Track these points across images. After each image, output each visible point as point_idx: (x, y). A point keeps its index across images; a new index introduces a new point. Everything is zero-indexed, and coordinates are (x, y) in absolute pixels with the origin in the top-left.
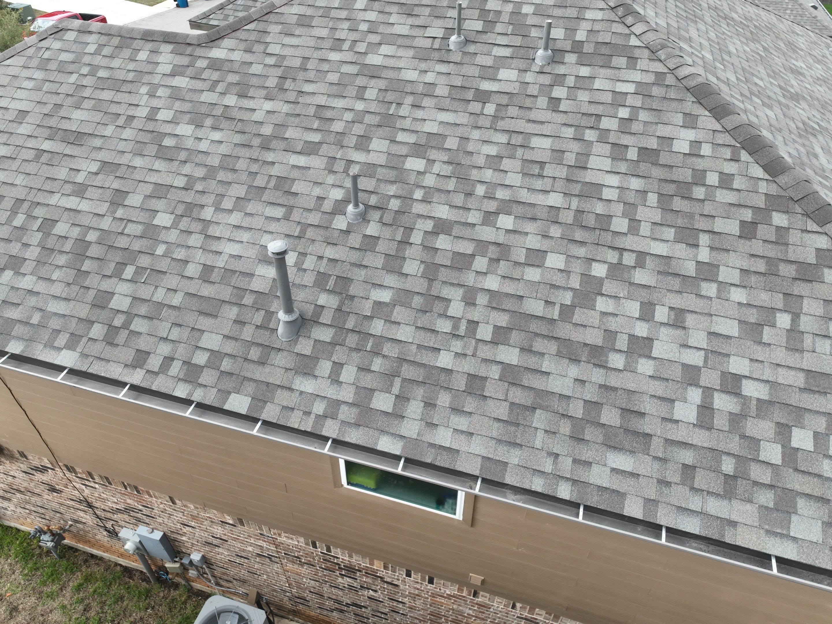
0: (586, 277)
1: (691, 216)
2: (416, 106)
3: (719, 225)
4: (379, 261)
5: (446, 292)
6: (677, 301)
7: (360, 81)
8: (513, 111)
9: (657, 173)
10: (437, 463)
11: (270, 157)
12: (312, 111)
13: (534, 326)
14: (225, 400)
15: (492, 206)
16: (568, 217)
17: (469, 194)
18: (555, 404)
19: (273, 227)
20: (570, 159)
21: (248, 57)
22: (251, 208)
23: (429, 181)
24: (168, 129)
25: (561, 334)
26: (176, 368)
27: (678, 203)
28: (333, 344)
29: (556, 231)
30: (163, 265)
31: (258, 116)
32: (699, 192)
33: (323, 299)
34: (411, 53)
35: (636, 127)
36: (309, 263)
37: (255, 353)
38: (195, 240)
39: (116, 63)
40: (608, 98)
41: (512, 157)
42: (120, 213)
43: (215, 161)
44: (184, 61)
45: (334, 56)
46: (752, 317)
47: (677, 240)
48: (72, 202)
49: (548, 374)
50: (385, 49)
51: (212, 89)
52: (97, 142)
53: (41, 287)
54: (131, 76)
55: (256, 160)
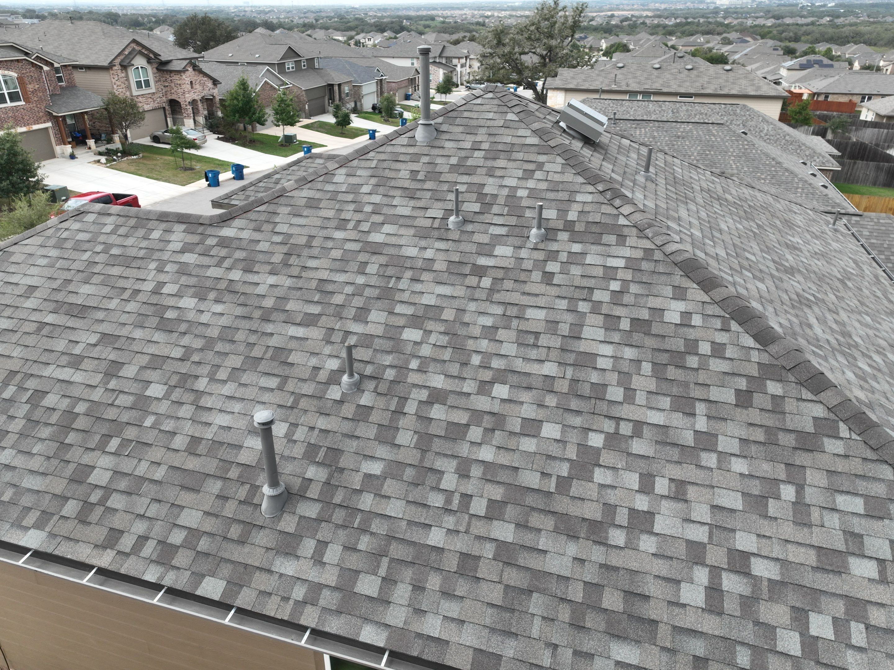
0: (583, 447)
1: (686, 385)
2: (414, 280)
3: (715, 394)
4: (372, 432)
5: (440, 464)
6: (677, 472)
7: (362, 257)
8: (508, 284)
9: (650, 342)
10: (425, 657)
11: (269, 328)
12: (314, 284)
13: (530, 500)
14: (198, 584)
15: (487, 375)
16: (563, 386)
17: (465, 364)
18: (553, 586)
19: (266, 397)
20: (564, 329)
21: (257, 236)
22: (245, 378)
23: (426, 351)
24: (171, 302)
25: (559, 508)
26: (149, 549)
27: (672, 372)
28: (319, 520)
29: (551, 401)
30: (149, 437)
31: (261, 290)
32: (693, 361)
33: (312, 472)
34: (412, 231)
35: (627, 299)
36: (300, 434)
37: (235, 532)
38: (186, 411)
39: (130, 241)
40: (599, 272)
41: (507, 327)
42: (112, 384)
43: (214, 332)
44: (195, 239)
45: (339, 235)
46: (756, 488)
47: (674, 409)
48: (66, 374)
49: (545, 552)
50: (387, 228)
51: (218, 265)
52: (100, 315)
53: (19, 461)
54: (142, 253)
55: (255, 332)
